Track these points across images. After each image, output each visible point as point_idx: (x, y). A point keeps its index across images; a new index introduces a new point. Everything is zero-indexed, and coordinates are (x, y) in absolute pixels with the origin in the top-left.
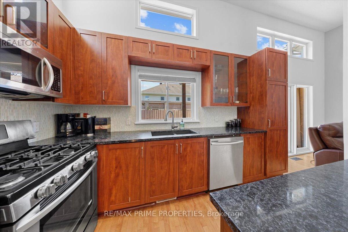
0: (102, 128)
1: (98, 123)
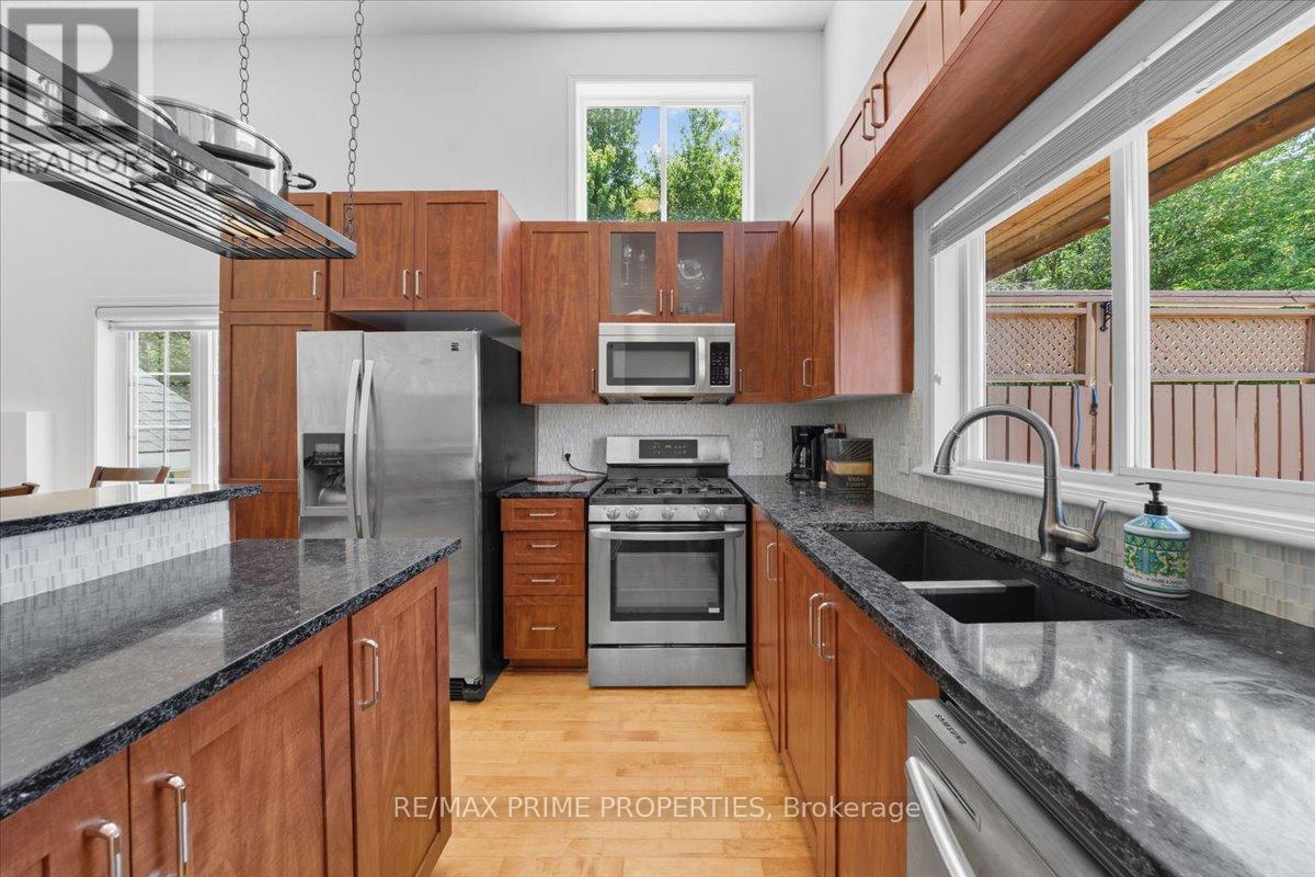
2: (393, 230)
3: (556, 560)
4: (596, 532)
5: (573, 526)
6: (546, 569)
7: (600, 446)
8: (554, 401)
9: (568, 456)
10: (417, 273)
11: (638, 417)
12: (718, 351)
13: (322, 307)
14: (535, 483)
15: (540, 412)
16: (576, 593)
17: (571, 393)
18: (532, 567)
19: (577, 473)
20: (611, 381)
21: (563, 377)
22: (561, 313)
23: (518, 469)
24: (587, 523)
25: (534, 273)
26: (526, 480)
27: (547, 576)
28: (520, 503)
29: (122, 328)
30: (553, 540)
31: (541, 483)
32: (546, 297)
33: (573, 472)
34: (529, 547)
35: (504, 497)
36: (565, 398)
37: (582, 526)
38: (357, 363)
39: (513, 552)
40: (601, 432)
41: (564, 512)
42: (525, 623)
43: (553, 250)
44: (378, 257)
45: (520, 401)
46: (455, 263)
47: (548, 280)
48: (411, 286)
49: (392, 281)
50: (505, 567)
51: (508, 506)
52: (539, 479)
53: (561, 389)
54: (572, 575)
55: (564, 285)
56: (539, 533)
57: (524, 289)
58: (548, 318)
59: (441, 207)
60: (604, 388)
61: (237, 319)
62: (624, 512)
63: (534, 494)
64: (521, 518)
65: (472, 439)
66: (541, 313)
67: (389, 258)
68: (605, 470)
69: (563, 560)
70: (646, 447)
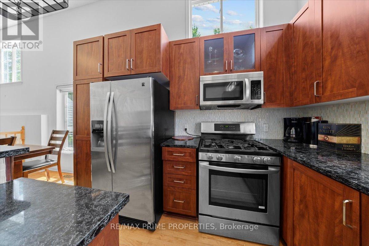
0: (327, 139)
1: (323, 131)
2: (124, 46)
3: (184, 173)
4: (201, 164)
5: (191, 160)
6: (180, 176)
7: (199, 126)
8: (182, 109)
9: (186, 129)
10: (131, 59)
11: (212, 115)
12: (255, 84)
13: (102, 76)
14: (175, 140)
15: (176, 113)
16: (192, 188)
17: (188, 105)
18: (174, 175)
19: (189, 135)
20: (205, 99)
21: (185, 100)
22: (184, 75)
23: (168, 133)
24: (198, 161)
25: (174, 60)
26: (171, 138)
27: (180, 180)
28: (170, 149)
29: (64, 92)
30: (182, 166)
31: (177, 140)
32: (179, 69)
33: (188, 135)
34: (173, 167)
35: (163, 146)
36: (185, 107)
37: (195, 160)
38: (108, 93)
39: (167, 168)
40: (198, 121)
41: (188, 154)
42: (172, 197)
43: (182, 51)
44: (119, 56)
45: (169, 109)
46: (145, 55)
47: (179, 63)
48: (130, 65)
49: (124, 63)
50: (164, 174)
51: (165, 150)
52: (176, 138)
53: (184, 104)
54: (190, 180)
55: (186, 64)
56: (178, 162)
57: (171, 67)
58: (179, 77)
59: (140, 34)
60: (202, 103)
61: (78, 82)
62: (215, 156)
63: (175, 145)
64: (170, 155)
65: (150, 123)
66: (177, 75)
67: (123, 56)
68: (200, 135)
69: (187, 174)
70: (217, 127)
